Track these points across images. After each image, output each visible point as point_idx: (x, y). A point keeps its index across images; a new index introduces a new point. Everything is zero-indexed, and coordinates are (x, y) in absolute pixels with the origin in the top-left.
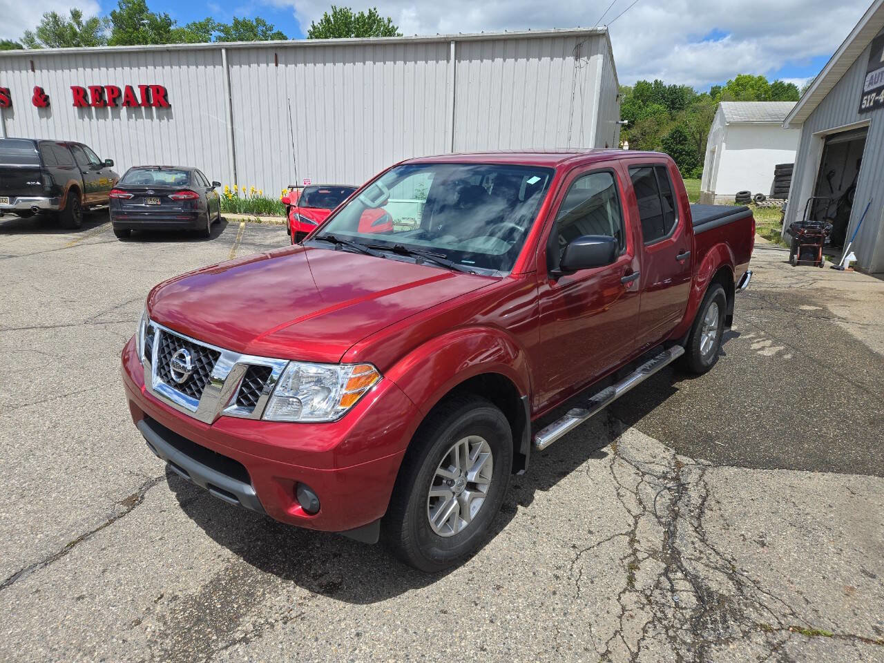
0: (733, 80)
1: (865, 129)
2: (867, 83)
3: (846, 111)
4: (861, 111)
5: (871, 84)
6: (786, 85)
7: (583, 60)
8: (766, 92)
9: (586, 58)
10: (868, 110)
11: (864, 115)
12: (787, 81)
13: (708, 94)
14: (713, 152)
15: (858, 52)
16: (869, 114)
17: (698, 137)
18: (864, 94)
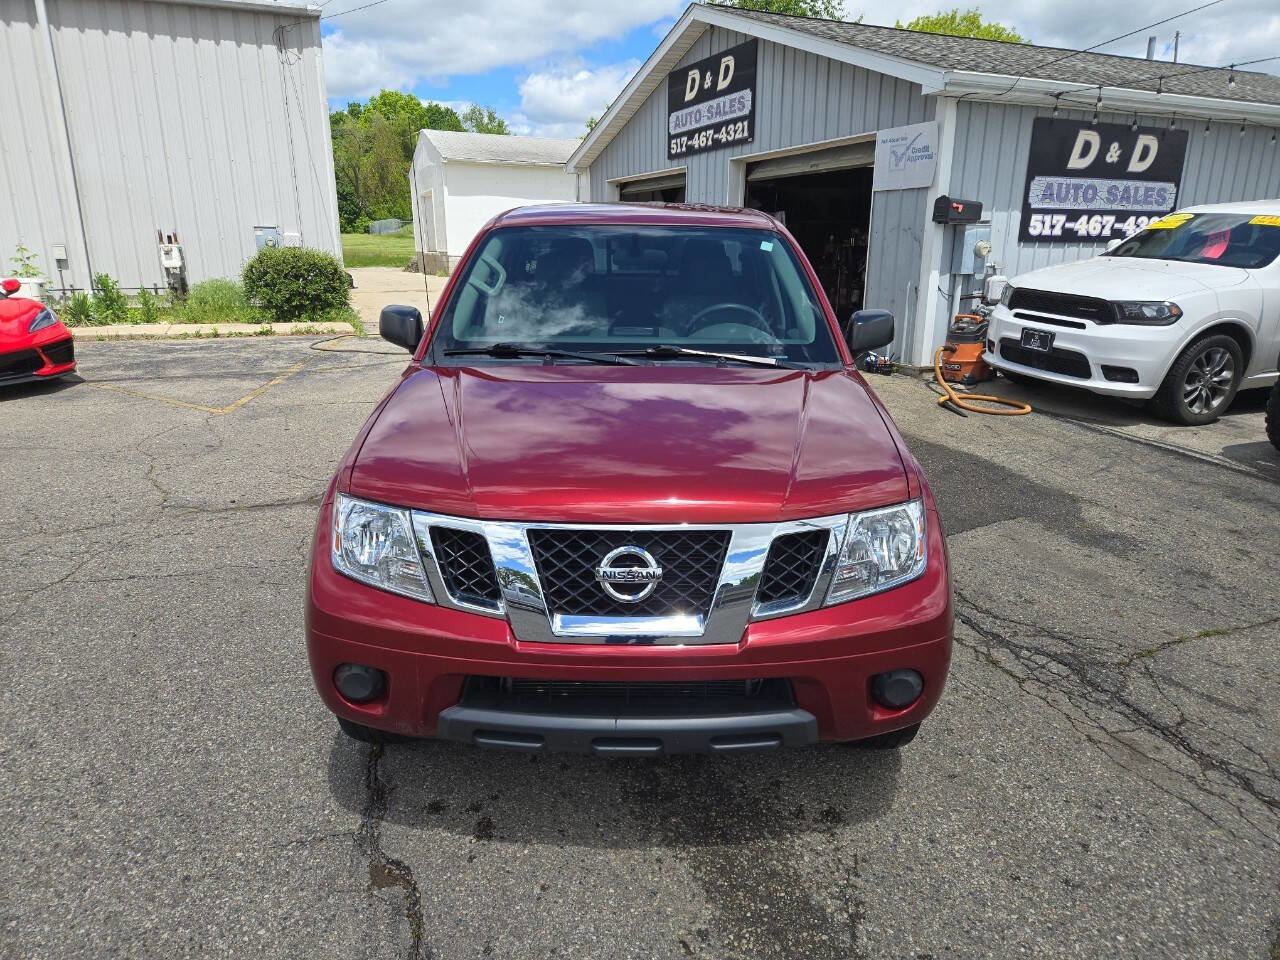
0: (377, 95)
1: (683, 175)
2: (672, 125)
3: (649, 157)
4: (671, 157)
5: (677, 125)
6: (443, 109)
7: (292, 53)
8: (421, 117)
9: (296, 50)
10: (678, 156)
11: (675, 162)
12: (443, 105)
13: (346, 113)
14: (426, 198)
15: (653, 86)
16: (682, 161)
17: (351, 173)
18: (671, 137)
